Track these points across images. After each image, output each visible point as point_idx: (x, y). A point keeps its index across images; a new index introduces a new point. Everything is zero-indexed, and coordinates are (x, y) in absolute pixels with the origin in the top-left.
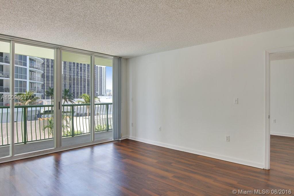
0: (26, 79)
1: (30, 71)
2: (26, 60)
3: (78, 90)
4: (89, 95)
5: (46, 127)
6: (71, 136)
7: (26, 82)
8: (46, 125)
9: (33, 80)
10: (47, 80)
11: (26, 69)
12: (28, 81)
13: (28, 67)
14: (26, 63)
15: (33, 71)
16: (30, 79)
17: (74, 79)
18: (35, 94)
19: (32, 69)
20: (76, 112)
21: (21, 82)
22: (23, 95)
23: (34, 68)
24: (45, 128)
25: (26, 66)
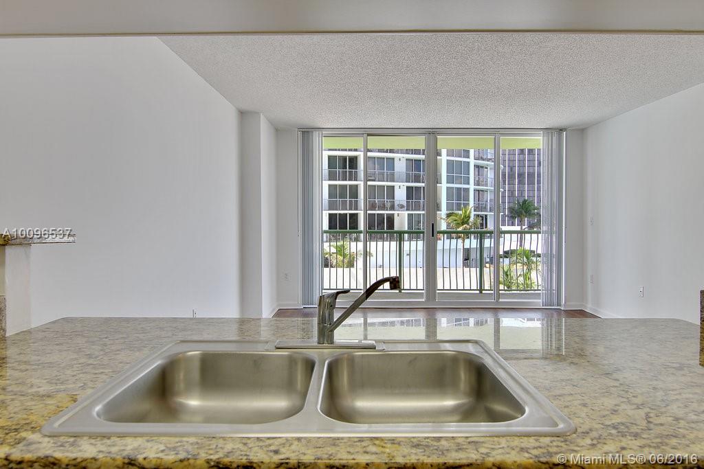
0: (469, 184)
1: (477, 167)
6: (478, 292)
7: (467, 190)
9: (483, 185)
10: (519, 183)
11: (469, 163)
12: (472, 187)
13: (472, 160)
15: (482, 167)
16: (477, 183)
18: (486, 213)
19: (480, 162)
21: (459, 189)
22: (456, 215)
23: (483, 160)
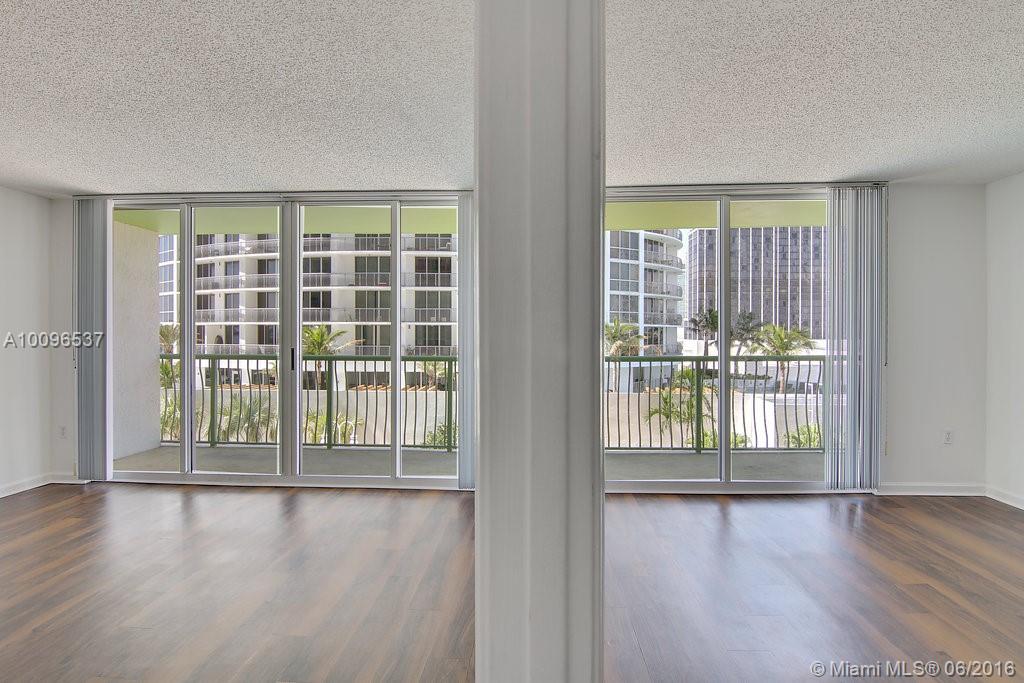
0: (637, 291)
1: (649, 270)
2: (636, 246)
3: (806, 315)
4: (786, 329)
5: (654, 413)
8: (655, 406)
9: (656, 293)
11: (637, 266)
12: (641, 295)
13: (642, 263)
14: (638, 252)
15: (655, 271)
16: (649, 290)
17: (795, 283)
19: (653, 265)
20: (774, 378)
23: (658, 262)
24: (650, 415)
25: (637, 259)
